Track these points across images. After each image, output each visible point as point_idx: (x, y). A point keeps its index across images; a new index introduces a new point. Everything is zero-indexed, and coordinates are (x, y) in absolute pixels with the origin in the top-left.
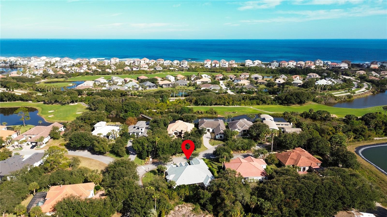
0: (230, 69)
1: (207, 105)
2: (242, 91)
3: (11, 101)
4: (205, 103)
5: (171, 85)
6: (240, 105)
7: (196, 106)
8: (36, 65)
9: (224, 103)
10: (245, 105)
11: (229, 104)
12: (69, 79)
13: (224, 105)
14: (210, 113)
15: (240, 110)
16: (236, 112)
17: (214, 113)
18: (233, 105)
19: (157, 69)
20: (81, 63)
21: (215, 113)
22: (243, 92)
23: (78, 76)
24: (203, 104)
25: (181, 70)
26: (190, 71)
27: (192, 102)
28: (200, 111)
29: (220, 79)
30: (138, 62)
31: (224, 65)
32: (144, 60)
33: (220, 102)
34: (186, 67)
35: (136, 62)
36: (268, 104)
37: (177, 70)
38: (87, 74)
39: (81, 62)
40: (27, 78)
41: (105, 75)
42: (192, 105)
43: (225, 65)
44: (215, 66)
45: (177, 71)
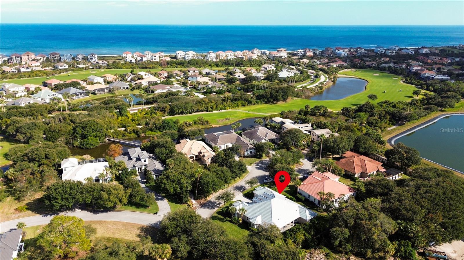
0: (166, 64)
2: (211, 91)
4: (184, 111)
5: (105, 89)
6: (225, 108)
9: (206, 108)
10: (232, 109)
11: (213, 109)
15: (232, 116)
16: (230, 119)
21: (207, 122)
24: (182, 113)
25: (97, 68)
26: (111, 68)
27: (165, 111)
28: (188, 123)
29: (165, 76)
31: (154, 58)
33: (201, 108)
34: (102, 63)
35: (14, 59)
37: (90, 67)
44: (142, 60)
45: (91, 69)
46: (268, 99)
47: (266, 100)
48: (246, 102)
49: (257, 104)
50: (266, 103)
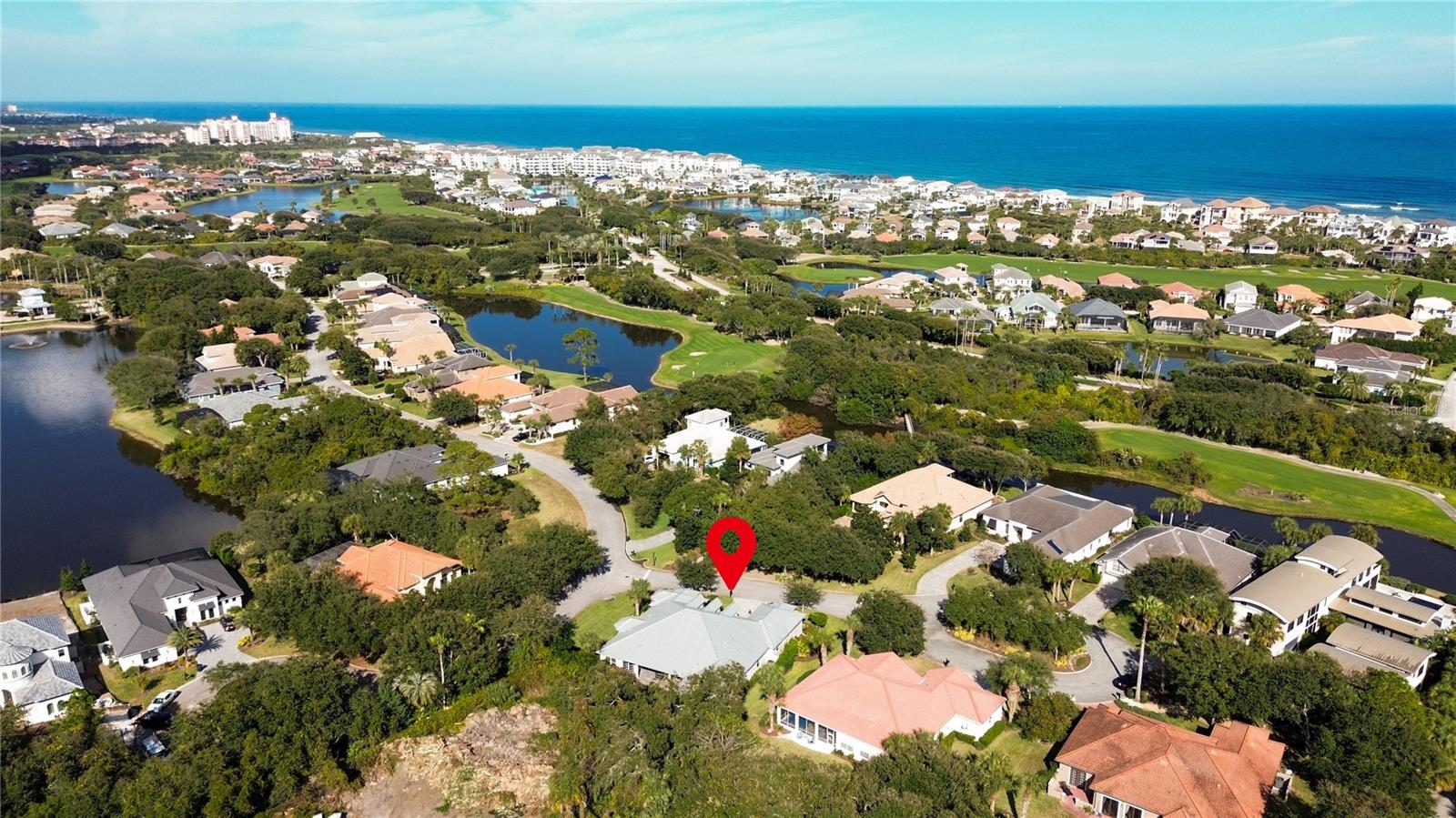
1: (1215, 437)
3: (655, 307)
4: (1200, 425)
6: (1387, 470)
7: (1161, 431)
8: (853, 204)
10: (1416, 481)
12: (886, 260)
13: (1302, 455)
14: (1168, 471)
15: (1341, 497)
16: (1307, 501)
17: (1187, 478)
18: (1344, 465)
19: (1252, 251)
20: (1006, 203)
21: (1193, 477)
23: (926, 251)
27: (1148, 409)
28: (1125, 455)
30: (1215, 214)
32: (1243, 209)
33: (1279, 436)
34: (1405, 254)
37: (1350, 260)
38: (960, 248)
39: (1008, 200)
40: (761, 245)
41: (1021, 255)
42: (1147, 424)
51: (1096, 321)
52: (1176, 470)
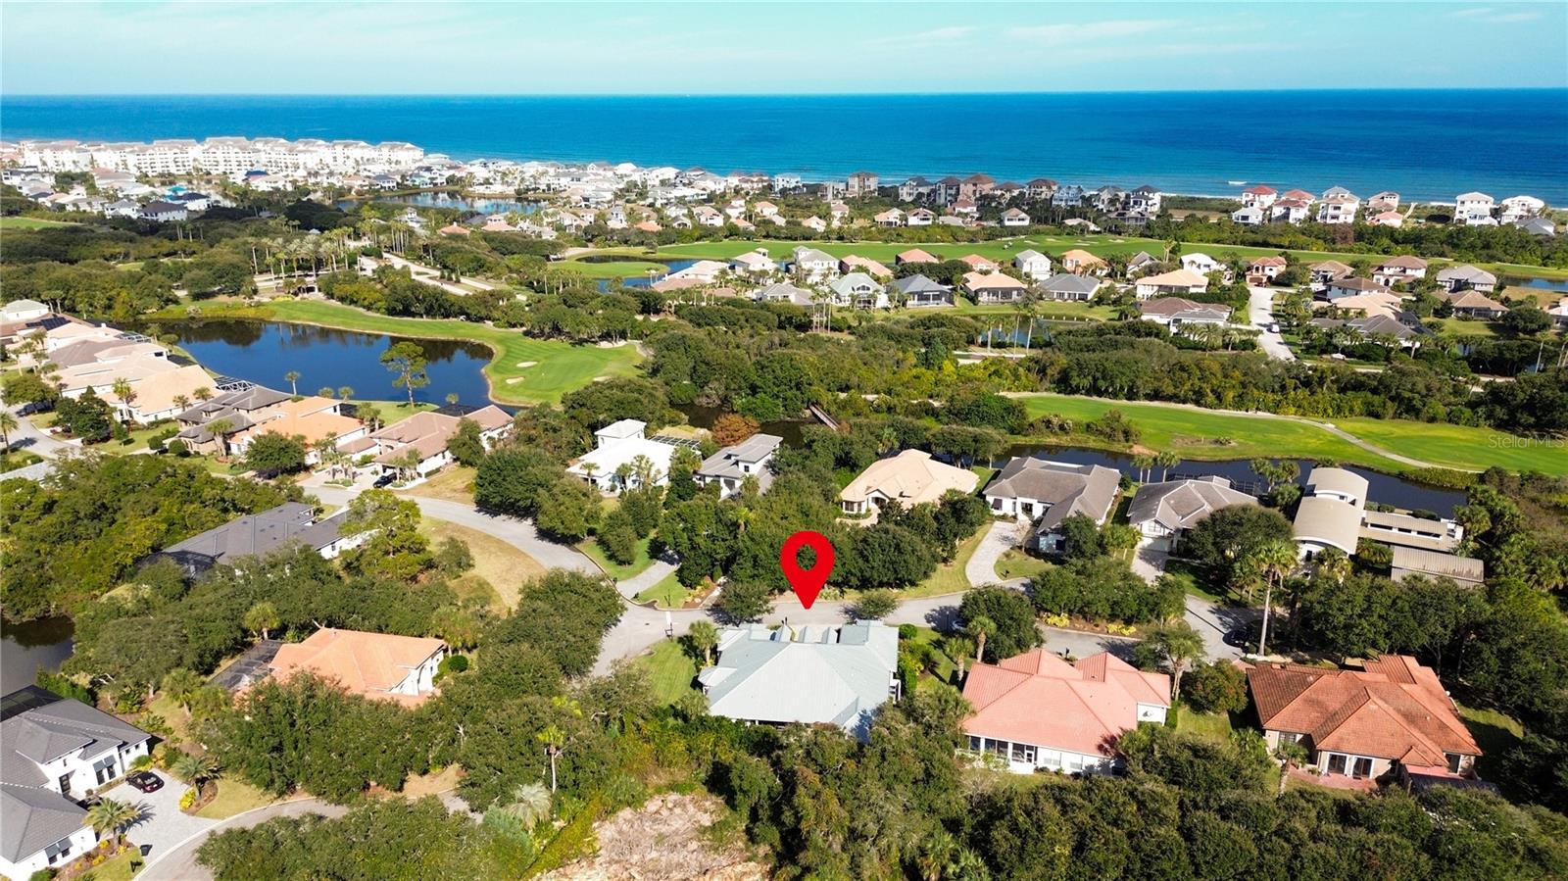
0: (1352, 235)
1: (1115, 395)
2: (1329, 343)
3: (434, 316)
4: (1102, 384)
5: (1015, 293)
6: (1276, 408)
7: (1061, 396)
8: (586, 194)
9: (1195, 393)
10: (1304, 415)
11: (1221, 401)
12: (662, 251)
13: (1198, 403)
14: (1101, 433)
15: (1259, 436)
16: (1233, 444)
17: (1121, 436)
18: (1238, 408)
19: (1007, 223)
20: (742, 189)
21: (1127, 434)
22: (1336, 349)
23: (697, 240)
24: (1094, 390)
25: (1110, 231)
26: (1151, 237)
27: (1045, 374)
28: (1055, 421)
29: (1270, 278)
30: (949, 191)
32: (975, 185)
33: (1176, 387)
34: (1136, 219)
35: (943, 191)
36: (1432, 420)
37: (1092, 227)
38: (731, 235)
39: (744, 185)
40: (521, 239)
41: (796, 239)
42: (1046, 390)
43: (1337, 212)
44: (1286, 216)
45: (1094, 232)
46: (1512, 413)
47: (1501, 412)
48: (1389, 404)
49: (1450, 421)
50: (1501, 425)
51: (922, 297)
52: (1108, 430)
